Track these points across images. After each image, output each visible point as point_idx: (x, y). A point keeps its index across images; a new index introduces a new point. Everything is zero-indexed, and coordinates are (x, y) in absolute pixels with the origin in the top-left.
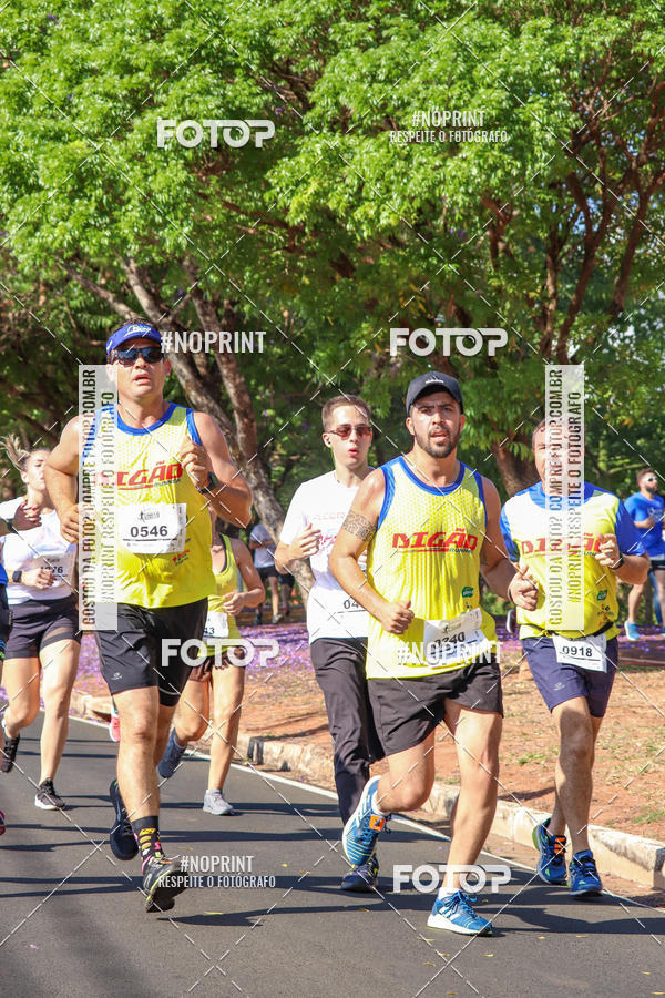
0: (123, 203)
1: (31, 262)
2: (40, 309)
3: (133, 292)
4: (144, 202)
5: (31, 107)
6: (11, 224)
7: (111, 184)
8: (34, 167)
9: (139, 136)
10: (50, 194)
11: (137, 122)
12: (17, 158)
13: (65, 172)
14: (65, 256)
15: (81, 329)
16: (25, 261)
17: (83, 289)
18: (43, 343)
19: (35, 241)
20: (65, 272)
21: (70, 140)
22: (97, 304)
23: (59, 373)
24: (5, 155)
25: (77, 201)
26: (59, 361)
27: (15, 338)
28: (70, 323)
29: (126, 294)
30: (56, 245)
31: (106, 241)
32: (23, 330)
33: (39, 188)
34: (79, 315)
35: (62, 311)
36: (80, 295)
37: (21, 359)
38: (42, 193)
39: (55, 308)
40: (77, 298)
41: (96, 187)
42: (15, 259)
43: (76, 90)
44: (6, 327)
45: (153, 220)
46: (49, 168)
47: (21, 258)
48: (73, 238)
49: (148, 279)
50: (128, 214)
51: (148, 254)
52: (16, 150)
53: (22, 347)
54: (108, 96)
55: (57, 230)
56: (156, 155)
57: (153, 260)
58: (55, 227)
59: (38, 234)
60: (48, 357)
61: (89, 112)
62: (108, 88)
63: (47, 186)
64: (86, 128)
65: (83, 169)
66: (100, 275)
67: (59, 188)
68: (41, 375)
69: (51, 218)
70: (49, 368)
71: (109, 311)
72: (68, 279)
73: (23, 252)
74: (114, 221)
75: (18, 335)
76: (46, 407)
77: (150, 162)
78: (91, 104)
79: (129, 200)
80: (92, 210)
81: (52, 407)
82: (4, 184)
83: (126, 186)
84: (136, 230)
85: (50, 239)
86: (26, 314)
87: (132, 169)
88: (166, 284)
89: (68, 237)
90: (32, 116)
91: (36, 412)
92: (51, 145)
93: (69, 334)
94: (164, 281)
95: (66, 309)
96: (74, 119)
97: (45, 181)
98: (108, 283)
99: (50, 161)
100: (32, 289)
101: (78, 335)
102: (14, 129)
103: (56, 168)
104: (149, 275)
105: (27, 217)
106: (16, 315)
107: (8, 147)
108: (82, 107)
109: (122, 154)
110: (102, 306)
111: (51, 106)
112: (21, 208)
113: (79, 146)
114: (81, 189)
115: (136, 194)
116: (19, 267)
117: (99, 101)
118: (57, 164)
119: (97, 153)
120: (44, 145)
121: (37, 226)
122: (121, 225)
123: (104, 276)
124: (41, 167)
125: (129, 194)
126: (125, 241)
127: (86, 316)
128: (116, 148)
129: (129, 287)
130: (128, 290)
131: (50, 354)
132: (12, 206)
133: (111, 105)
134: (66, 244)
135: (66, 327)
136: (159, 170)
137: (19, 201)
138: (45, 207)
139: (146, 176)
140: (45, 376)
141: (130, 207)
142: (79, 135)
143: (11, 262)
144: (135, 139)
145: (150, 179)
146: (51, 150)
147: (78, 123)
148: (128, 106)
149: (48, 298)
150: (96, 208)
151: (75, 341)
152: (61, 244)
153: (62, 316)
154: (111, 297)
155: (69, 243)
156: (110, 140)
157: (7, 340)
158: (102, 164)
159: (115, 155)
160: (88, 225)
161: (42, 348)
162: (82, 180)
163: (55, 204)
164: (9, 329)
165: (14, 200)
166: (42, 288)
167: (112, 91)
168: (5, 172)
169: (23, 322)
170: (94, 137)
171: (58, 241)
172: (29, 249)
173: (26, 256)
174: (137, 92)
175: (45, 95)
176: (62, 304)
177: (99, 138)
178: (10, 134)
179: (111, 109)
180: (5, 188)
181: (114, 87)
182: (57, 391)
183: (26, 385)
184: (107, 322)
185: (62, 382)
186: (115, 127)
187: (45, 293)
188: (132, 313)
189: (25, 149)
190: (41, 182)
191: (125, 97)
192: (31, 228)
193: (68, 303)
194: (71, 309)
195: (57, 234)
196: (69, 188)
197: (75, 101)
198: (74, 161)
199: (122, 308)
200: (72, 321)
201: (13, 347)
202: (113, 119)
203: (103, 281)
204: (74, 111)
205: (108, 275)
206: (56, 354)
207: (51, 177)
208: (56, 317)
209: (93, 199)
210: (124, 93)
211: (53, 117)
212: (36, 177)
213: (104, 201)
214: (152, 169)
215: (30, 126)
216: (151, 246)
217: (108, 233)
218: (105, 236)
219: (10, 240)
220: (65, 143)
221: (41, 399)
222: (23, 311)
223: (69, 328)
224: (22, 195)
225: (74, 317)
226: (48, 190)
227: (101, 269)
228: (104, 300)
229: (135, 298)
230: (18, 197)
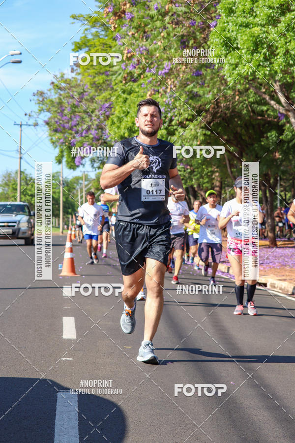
0: (275, 55)
1: (233, 82)
2: (235, 101)
3: (277, 95)
4: (285, 55)
5: (236, 12)
6: (225, 65)
7: (270, 47)
8: (236, 39)
9: (283, 25)
10: (243, 51)
11: (283, 19)
12: (229, 35)
13: (250, 41)
14: (249, 79)
15: (253, 111)
16: (230, 81)
17: (255, 93)
18: (236, 117)
19: (236, 72)
20: (247, 86)
21: (252, 27)
22: (261, 100)
23: (243, 131)
24: (224, 34)
25: (255, 54)
26: (243, 125)
27: (224, 115)
28: (248, 108)
29: (273, 96)
30: (245, 74)
31: (267, 72)
32: (227, 112)
33: (238, 49)
34: (253, 105)
35: (245, 103)
36: (253, 96)
37: (226, 125)
38: (240, 50)
39: (242, 102)
40: (252, 98)
41: (263, 48)
42: (225, 80)
43: (256, 4)
44: (220, 110)
45: (289, 63)
46: (243, 40)
47: (229, 79)
48: (253, 71)
49: (284, 90)
50: (278, 60)
51: (285, 78)
52: (228, 32)
53: (227, 119)
54: (270, 7)
55: (246, 67)
56: (291, 33)
57: (287, 81)
58: (245, 66)
59: (237, 69)
60: (238, 124)
61: (262, 14)
62: (270, 3)
63: (242, 48)
64: (260, 22)
65: (258, 40)
66: (263, 88)
67: (248, 48)
68: (235, 132)
69: (243, 62)
70: (239, 129)
71: (266, 103)
72: (248, 89)
73: (230, 77)
74: (271, 63)
75: (225, 114)
76: (237, 146)
77: (288, 37)
78: (263, 11)
79: (278, 54)
80: (262, 58)
81: (239, 146)
82: (223, 47)
83: (277, 48)
84: (281, 67)
85: (242, 72)
86: (229, 104)
87: (280, 40)
88: (293, 92)
89: (251, 70)
90: (235, 17)
91: (232, 148)
92: (244, 29)
93: (248, 113)
94: (292, 91)
95: (247, 102)
96: (254, 18)
97: (241, 45)
98: (266, 91)
99: (243, 36)
100: (232, 93)
101: (252, 114)
102: (228, 22)
103: (246, 40)
104: (285, 88)
105: (233, 61)
106: (225, 105)
107: (225, 31)
108: (258, 13)
109: (276, 33)
110: (263, 101)
111: (244, 12)
112: (230, 57)
113: (256, 30)
114: (257, 49)
115: (281, 51)
116: (228, 84)
117: (266, 10)
118: (246, 38)
119: (264, 33)
120: (240, 29)
121: (237, 65)
122: (274, 65)
123: (264, 88)
124: (239, 39)
125: (278, 51)
126: (276, 72)
127: (256, 106)
128: (273, 30)
129: (276, 93)
130: (275, 95)
131: (239, 122)
132: (226, 57)
133: (271, 11)
134: (249, 74)
135: (247, 111)
136: (292, 40)
137: (229, 54)
138: (240, 57)
139: (286, 43)
140: (237, 133)
141: (278, 57)
142: (257, 25)
143: (223, 81)
144: (282, 26)
145: (288, 44)
146: (244, 32)
147: (257, 19)
148: (279, 11)
149: (240, 97)
150: (264, 58)
151: (250, 117)
152: (247, 73)
153: (245, 106)
154: (267, 98)
155: (251, 73)
156: (270, 27)
157: (220, 116)
158: (267, 38)
159: (273, 34)
160: (259, 65)
161: (236, 120)
162: (257, 44)
163: (245, 56)
164: (222, 111)
165: (227, 54)
166: (237, 93)
167: (272, 5)
168: (224, 41)
169: (228, 108)
170: (263, 26)
171: (246, 72)
172: (233, 75)
173: (231, 78)
174: (283, 5)
175: (241, 7)
176: (245, 100)
177: (266, 26)
178: (226, 24)
179: (271, 13)
180: (223, 48)
181: (273, 3)
182: (242, 138)
183: (228, 136)
184: (265, 108)
185: (244, 135)
186: (273, 22)
187: (238, 95)
188: (277, 105)
189: (232, 31)
190: (239, 46)
191: (278, 8)
192: (234, 66)
193: (248, 100)
194: (249, 102)
195: (245, 69)
196: (252, 48)
197: (255, 9)
198: (254, 36)
199: (273, 102)
200: (250, 108)
201: (223, 119)
202: (272, 17)
203: (264, 90)
204: (254, 14)
205: (266, 87)
206: (242, 122)
207: (244, 44)
208: (243, 106)
209: (262, 53)
210: (278, 6)
211: (244, 17)
212: (237, 44)
213: (267, 54)
214: (289, 39)
215: (235, 21)
216: (286, 75)
217: (268, 69)
218: (267, 70)
219: (224, 72)
220: (250, 28)
221: (235, 142)
222: (228, 103)
223: (248, 111)
224: (231, 52)
225: (251, 106)
226: (242, 49)
227: (263, 85)
228: (264, 99)
229: (278, 98)
230: (229, 53)
